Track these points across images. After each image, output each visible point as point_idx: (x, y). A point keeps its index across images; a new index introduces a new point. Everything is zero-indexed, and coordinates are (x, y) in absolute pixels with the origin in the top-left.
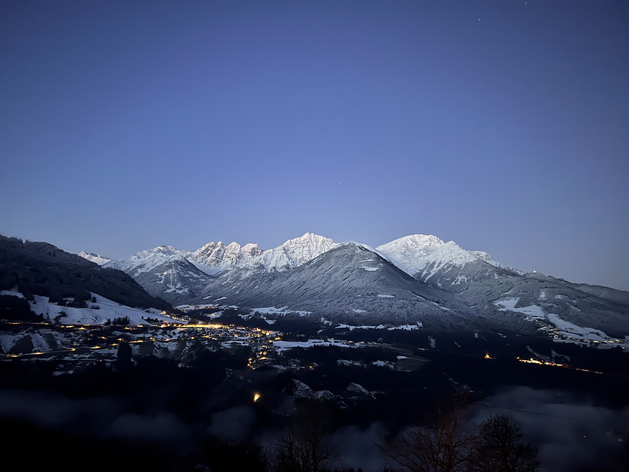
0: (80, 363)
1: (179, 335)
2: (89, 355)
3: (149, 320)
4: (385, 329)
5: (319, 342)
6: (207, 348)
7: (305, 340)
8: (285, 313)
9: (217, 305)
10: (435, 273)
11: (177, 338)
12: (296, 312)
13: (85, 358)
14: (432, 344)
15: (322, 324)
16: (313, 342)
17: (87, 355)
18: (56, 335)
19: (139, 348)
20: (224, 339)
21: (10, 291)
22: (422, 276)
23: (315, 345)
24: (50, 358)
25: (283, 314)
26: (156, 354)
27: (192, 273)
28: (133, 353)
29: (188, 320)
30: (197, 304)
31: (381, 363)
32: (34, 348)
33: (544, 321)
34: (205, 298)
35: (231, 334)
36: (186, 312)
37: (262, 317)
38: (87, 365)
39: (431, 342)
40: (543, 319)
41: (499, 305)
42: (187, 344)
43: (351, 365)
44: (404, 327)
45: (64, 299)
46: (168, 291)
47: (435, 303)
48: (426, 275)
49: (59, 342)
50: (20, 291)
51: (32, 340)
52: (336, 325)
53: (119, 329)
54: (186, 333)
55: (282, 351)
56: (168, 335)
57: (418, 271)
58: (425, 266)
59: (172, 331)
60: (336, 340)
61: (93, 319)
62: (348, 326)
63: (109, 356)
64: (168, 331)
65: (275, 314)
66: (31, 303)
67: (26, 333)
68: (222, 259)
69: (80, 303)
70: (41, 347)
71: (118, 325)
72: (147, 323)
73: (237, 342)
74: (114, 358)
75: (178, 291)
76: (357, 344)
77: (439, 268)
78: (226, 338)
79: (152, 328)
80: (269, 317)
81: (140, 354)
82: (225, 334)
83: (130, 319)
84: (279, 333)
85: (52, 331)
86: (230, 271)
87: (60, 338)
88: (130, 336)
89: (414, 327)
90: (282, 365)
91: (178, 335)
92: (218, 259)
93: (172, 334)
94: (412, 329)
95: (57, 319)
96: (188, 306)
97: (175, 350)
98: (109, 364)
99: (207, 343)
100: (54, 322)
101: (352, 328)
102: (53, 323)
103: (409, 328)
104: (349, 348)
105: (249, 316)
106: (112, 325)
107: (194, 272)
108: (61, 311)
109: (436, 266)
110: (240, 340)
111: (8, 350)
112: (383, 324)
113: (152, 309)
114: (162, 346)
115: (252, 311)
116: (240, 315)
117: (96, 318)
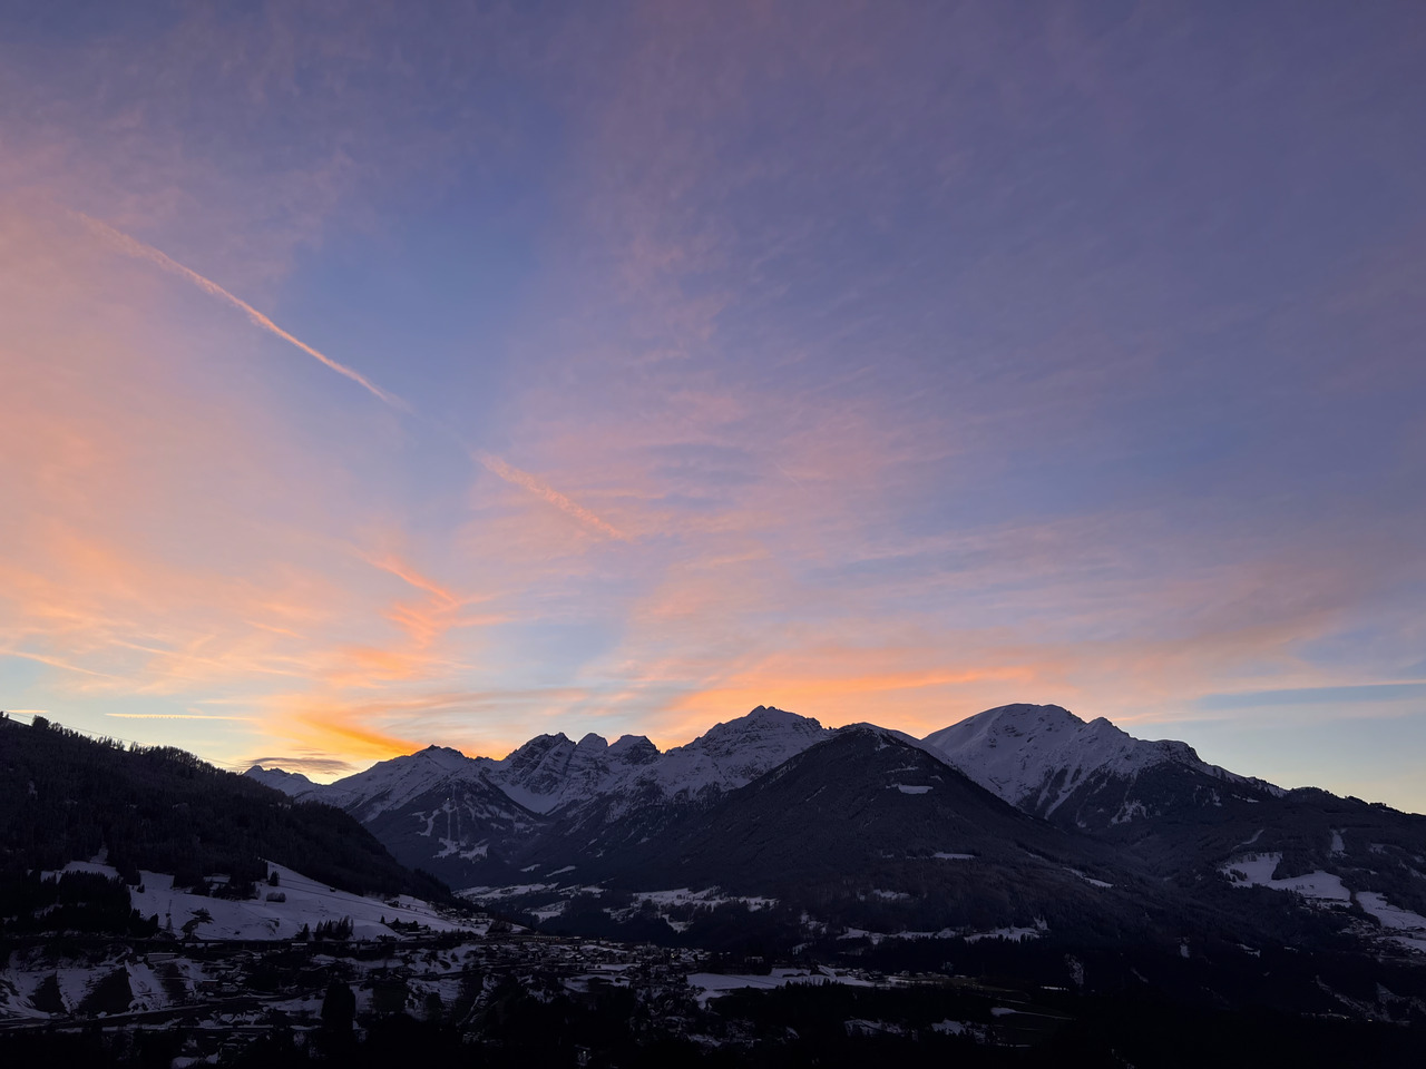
0: (236, 1035)
1: (466, 961)
2: (256, 1017)
3: (396, 925)
4: (958, 941)
5: (798, 975)
6: (531, 993)
7: (763, 970)
8: (713, 904)
9: (554, 885)
10: (1067, 795)
11: (460, 969)
12: (742, 900)
13: (249, 1023)
14: (1076, 975)
15: (804, 928)
16: (784, 976)
17: (252, 1014)
18: (186, 967)
19: (371, 996)
20: (570, 971)
21: (88, 862)
22: (1039, 803)
23: (788, 982)
24: (169, 1023)
25: (709, 907)
26: (410, 1011)
27: (497, 810)
28: (357, 1008)
29: (487, 923)
30: (508, 885)
31: (953, 1027)
32: (132, 998)
33: (1349, 911)
34: (525, 870)
35: (587, 959)
36: (482, 905)
37: (659, 913)
38: (251, 1040)
39: (1074, 971)
40: (1348, 905)
41: (1233, 872)
42: (485, 984)
43: (881, 1033)
44: (1005, 933)
45: (207, 879)
46: (443, 854)
47: (1073, 871)
48: (1048, 802)
49: (190, 985)
50: (110, 862)
51: (131, 980)
52: (839, 932)
53: (328, 950)
54: (481, 955)
55: (709, 1000)
56: (442, 962)
57: (1027, 793)
58: (1043, 779)
59: (450, 952)
60: (841, 970)
61: (270, 926)
62: (867, 934)
63: (303, 1018)
64: (440, 954)
65: (689, 906)
66: (133, 891)
67: (117, 962)
68: (564, 774)
69: (241, 890)
70: (149, 996)
71: (326, 940)
72: (390, 933)
73: (601, 977)
74: (315, 1022)
75: (463, 855)
76: (891, 978)
77: (1078, 783)
78: (576, 966)
79: (403, 946)
80: (676, 912)
81: (374, 1012)
82: (574, 957)
83: (355, 925)
84: (702, 953)
85: (176, 957)
86: (583, 802)
87: (193, 974)
88: (352, 966)
89: (1027, 932)
90: (710, 1034)
91: (463, 962)
92: (554, 775)
93: (449, 961)
94: (1023, 937)
95: (188, 928)
96: (486, 888)
97: (457, 1000)
98: (302, 1037)
99: (530, 981)
100: (180, 935)
101: (876, 939)
102: (180, 938)
103: (1016, 935)
104: (871, 988)
105: (629, 912)
106: (312, 939)
107: (500, 807)
108: (200, 909)
109: (1068, 778)
110: (608, 972)
111: (76, 1006)
112: (951, 926)
113: (404, 899)
114: (425, 988)
115: (636, 899)
116: (607, 910)
117: (277, 924)
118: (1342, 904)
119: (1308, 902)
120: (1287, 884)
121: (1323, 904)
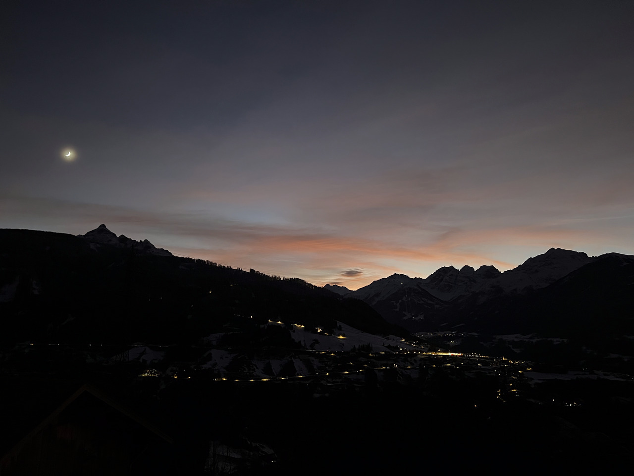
1: (420, 362)
2: (341, 380)
3: (389, 347)
6: (450, 376)
7: (564, 372)
9: (455, 332)
11: (418, 365)
12: (549, 339)
13: (338, 382)
15: (584, 353)
16: (574, 374)
18: (313, 361)
19: (382, 375)
20: (467, 368)
21: (274, 321)
23: (577, 378)
24: (310, 381)
25: (533, 342)
26: (399, 381)
27: (426, 300)
28: (378, 379)
29: (427, 347)
30: (435, 331)
32: (296, 371)
35: (474, 363)
36: (425, 339)
37: (507, 344)
38: (340, 388)
42: (429, 372)
46: (405, 318)
49: (315, 367)
51: (295, 365)
52: (605, 355)
53: (364, 356)
54: (426, 360)
55: (536, 384)
56: (410, 362)
59: (413, 359)
60: (607, 373)
62: (620, 356)
63: (358, 381)
64: (409, 359)
65: (522, 342)
67: (290, 358)
68: (455, 284)
70: (302, 370)
71: (362, 352)
72: (388, 350)
75: (414, 319)
78: (470, 366)
79: (393, 355)
80: (515, 344)
81: (385, 381)
82: (468, 362)
83: (373, 346)
84: (530, 363)
86: (465, 296)
87: (316, 363)
88: (374, 362)
90: (537, 399)
92: (451, 284)
93: (413, 362)
96: (425, 333)
97: (418, 378)
98: (358, 389)
99: (449, 372)
101: (626, 359)
105: (492, 344)
106: (357, 351)
110: (485, 369)
111: (278, 373)
113: (391, 336)
114: (404, 373)
115: (495, 338)
116: (482, 343)
117: (343, 345)
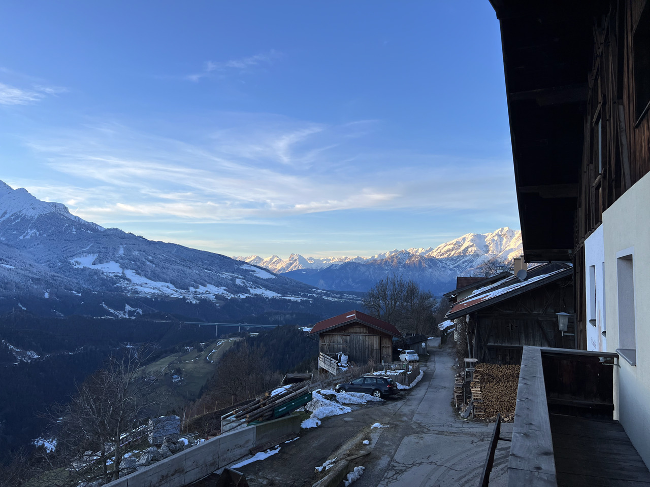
40: (120, 275)
41: (76, 262)
118: (118, 274)
119: (105, 274)
120: (98, 267)
121: (111, 274)
